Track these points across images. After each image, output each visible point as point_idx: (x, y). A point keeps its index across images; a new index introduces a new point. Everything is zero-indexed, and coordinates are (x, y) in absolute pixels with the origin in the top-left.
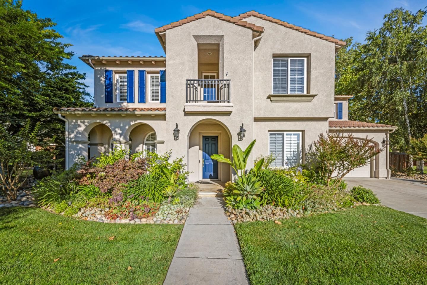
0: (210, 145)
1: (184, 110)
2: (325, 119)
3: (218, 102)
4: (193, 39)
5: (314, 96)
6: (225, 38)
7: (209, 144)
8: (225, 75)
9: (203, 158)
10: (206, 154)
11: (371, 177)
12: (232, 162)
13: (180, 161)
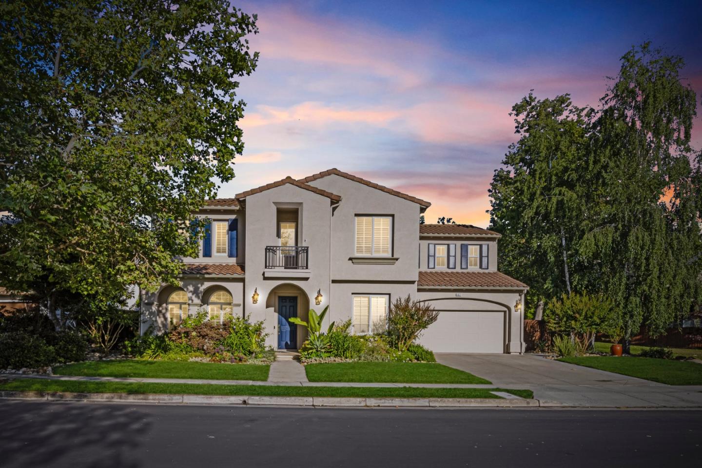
0: (288, 308)
1: (264, 274)
2: (413, 282)
3: (296, 268)
4: (273, 205)
5: (397, 259)
6: (304, 205)
7: (286, 306)
8: (304, 241)
9: (279, 324)
10: (283, 318)
11: (504, 353)
12: (308, 324)
13: (262, 323)
